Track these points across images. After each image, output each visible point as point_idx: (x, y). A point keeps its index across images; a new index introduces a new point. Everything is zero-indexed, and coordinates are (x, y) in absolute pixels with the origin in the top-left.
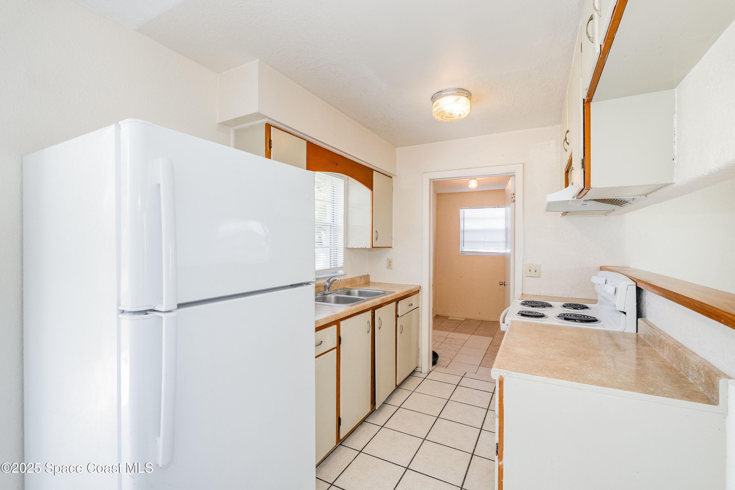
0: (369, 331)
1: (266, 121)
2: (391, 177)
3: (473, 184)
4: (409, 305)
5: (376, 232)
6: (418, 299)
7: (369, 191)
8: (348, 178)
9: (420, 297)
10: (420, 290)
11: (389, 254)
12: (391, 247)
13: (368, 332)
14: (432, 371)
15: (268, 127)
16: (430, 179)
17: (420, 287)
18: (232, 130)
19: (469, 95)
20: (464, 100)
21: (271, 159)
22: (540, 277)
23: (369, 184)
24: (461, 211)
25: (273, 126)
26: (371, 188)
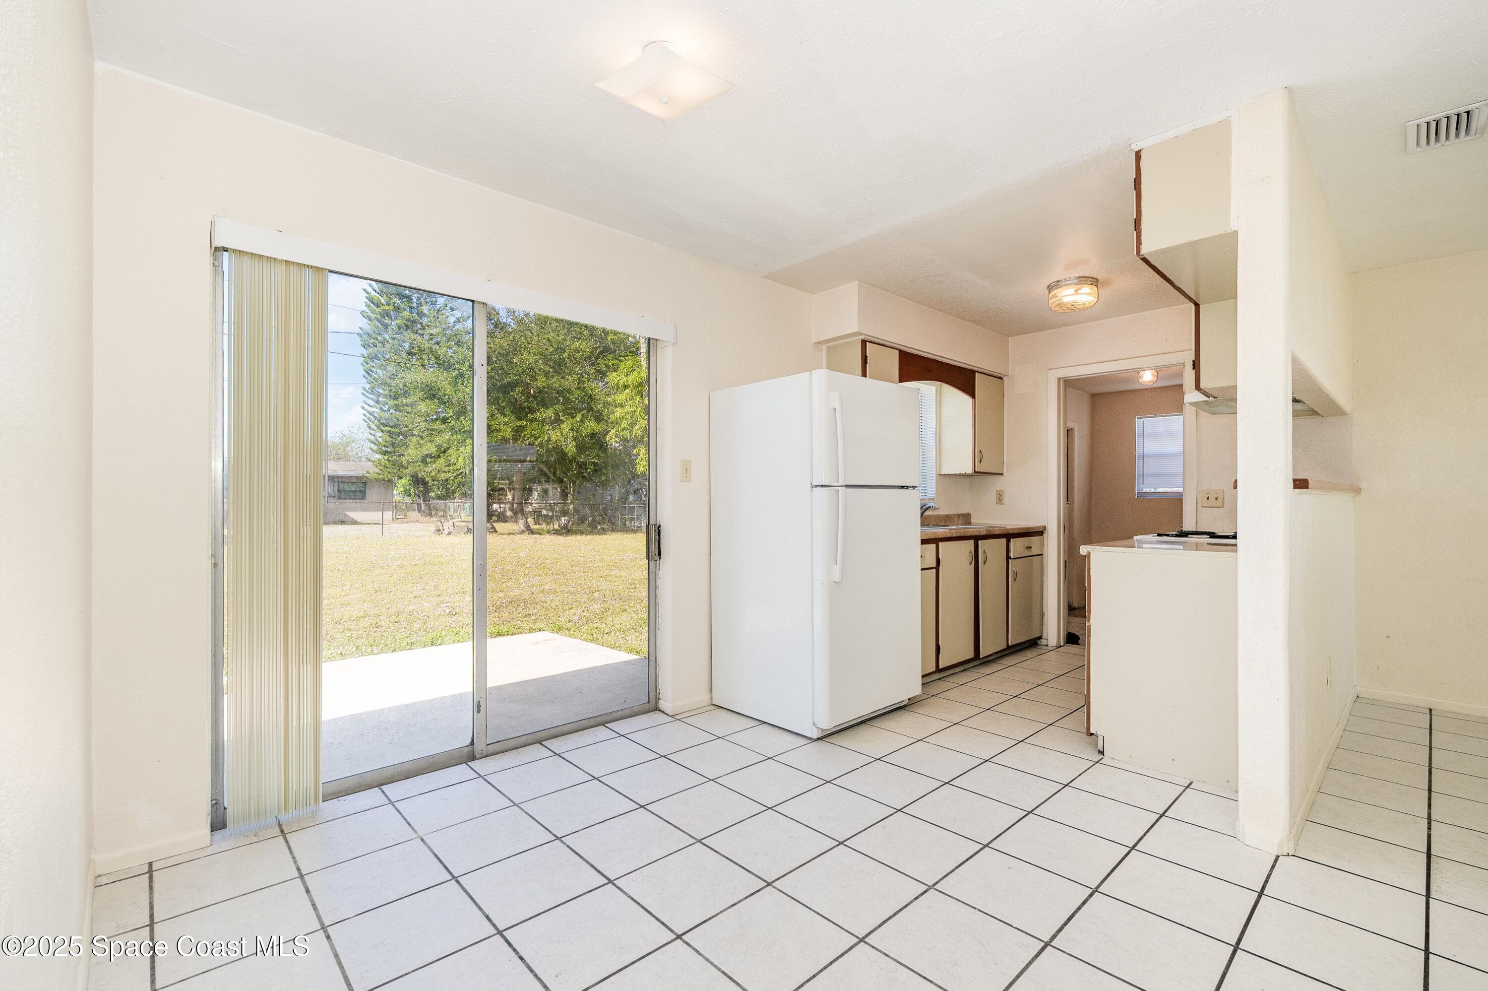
0: (971, 561)
1: (863, 337)
2: (1001, 378)
3: (1148, 377)
4: (1027, 548)
5: (980, 452)
6: (1042, 545)
7: (968, 399)
8: (941, 384)
9: (1045, 542)
10: (1044, 532)
11: (999, 484)
12: (1002, 474)
13: (970, 563)
14: (1063, 646)
15: (864, 343)
16: (1058, 378)
17: (1045, 528)
18: (824, 347)
19: (1094, 282)
20: (1087, 289)
21: (866, 377)
22: (1223, 507)
23: (970, 390)
24: (1138, 422)
25: (869, 342)
26: (973, 396)
